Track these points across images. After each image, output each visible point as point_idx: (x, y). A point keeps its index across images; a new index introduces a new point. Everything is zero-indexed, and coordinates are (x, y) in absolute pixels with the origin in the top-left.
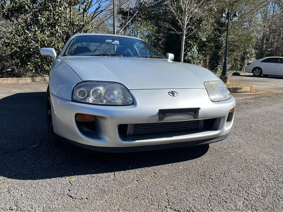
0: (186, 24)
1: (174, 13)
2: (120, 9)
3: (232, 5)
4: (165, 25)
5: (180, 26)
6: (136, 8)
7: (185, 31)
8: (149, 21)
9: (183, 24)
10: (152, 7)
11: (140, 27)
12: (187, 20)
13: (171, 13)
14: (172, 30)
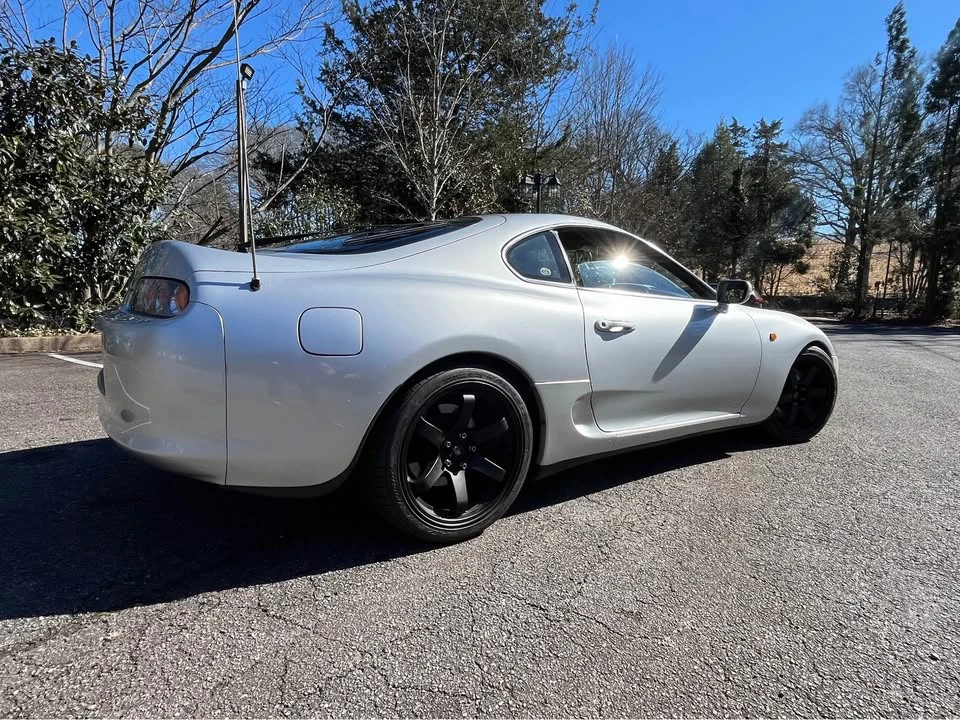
0: (436, 196)
1: (403, 168)
2: (261, 155)
3: (532, 163)
4: (382, 196)
5: (422, 200)
6: (304, 154)
7: (434, 215)
8: (337, 189)
9: (429, 198)
10: (345, 156)
11: (315, 202)
12: (438, 189)
13: (395, 167)
14: (402, 211)
